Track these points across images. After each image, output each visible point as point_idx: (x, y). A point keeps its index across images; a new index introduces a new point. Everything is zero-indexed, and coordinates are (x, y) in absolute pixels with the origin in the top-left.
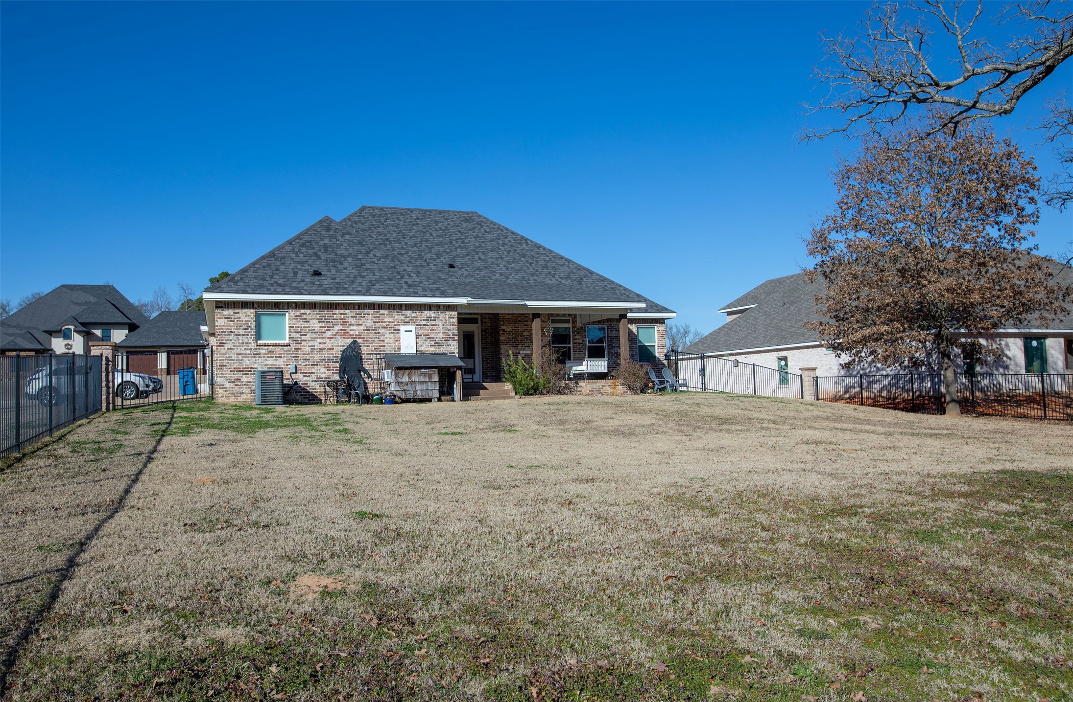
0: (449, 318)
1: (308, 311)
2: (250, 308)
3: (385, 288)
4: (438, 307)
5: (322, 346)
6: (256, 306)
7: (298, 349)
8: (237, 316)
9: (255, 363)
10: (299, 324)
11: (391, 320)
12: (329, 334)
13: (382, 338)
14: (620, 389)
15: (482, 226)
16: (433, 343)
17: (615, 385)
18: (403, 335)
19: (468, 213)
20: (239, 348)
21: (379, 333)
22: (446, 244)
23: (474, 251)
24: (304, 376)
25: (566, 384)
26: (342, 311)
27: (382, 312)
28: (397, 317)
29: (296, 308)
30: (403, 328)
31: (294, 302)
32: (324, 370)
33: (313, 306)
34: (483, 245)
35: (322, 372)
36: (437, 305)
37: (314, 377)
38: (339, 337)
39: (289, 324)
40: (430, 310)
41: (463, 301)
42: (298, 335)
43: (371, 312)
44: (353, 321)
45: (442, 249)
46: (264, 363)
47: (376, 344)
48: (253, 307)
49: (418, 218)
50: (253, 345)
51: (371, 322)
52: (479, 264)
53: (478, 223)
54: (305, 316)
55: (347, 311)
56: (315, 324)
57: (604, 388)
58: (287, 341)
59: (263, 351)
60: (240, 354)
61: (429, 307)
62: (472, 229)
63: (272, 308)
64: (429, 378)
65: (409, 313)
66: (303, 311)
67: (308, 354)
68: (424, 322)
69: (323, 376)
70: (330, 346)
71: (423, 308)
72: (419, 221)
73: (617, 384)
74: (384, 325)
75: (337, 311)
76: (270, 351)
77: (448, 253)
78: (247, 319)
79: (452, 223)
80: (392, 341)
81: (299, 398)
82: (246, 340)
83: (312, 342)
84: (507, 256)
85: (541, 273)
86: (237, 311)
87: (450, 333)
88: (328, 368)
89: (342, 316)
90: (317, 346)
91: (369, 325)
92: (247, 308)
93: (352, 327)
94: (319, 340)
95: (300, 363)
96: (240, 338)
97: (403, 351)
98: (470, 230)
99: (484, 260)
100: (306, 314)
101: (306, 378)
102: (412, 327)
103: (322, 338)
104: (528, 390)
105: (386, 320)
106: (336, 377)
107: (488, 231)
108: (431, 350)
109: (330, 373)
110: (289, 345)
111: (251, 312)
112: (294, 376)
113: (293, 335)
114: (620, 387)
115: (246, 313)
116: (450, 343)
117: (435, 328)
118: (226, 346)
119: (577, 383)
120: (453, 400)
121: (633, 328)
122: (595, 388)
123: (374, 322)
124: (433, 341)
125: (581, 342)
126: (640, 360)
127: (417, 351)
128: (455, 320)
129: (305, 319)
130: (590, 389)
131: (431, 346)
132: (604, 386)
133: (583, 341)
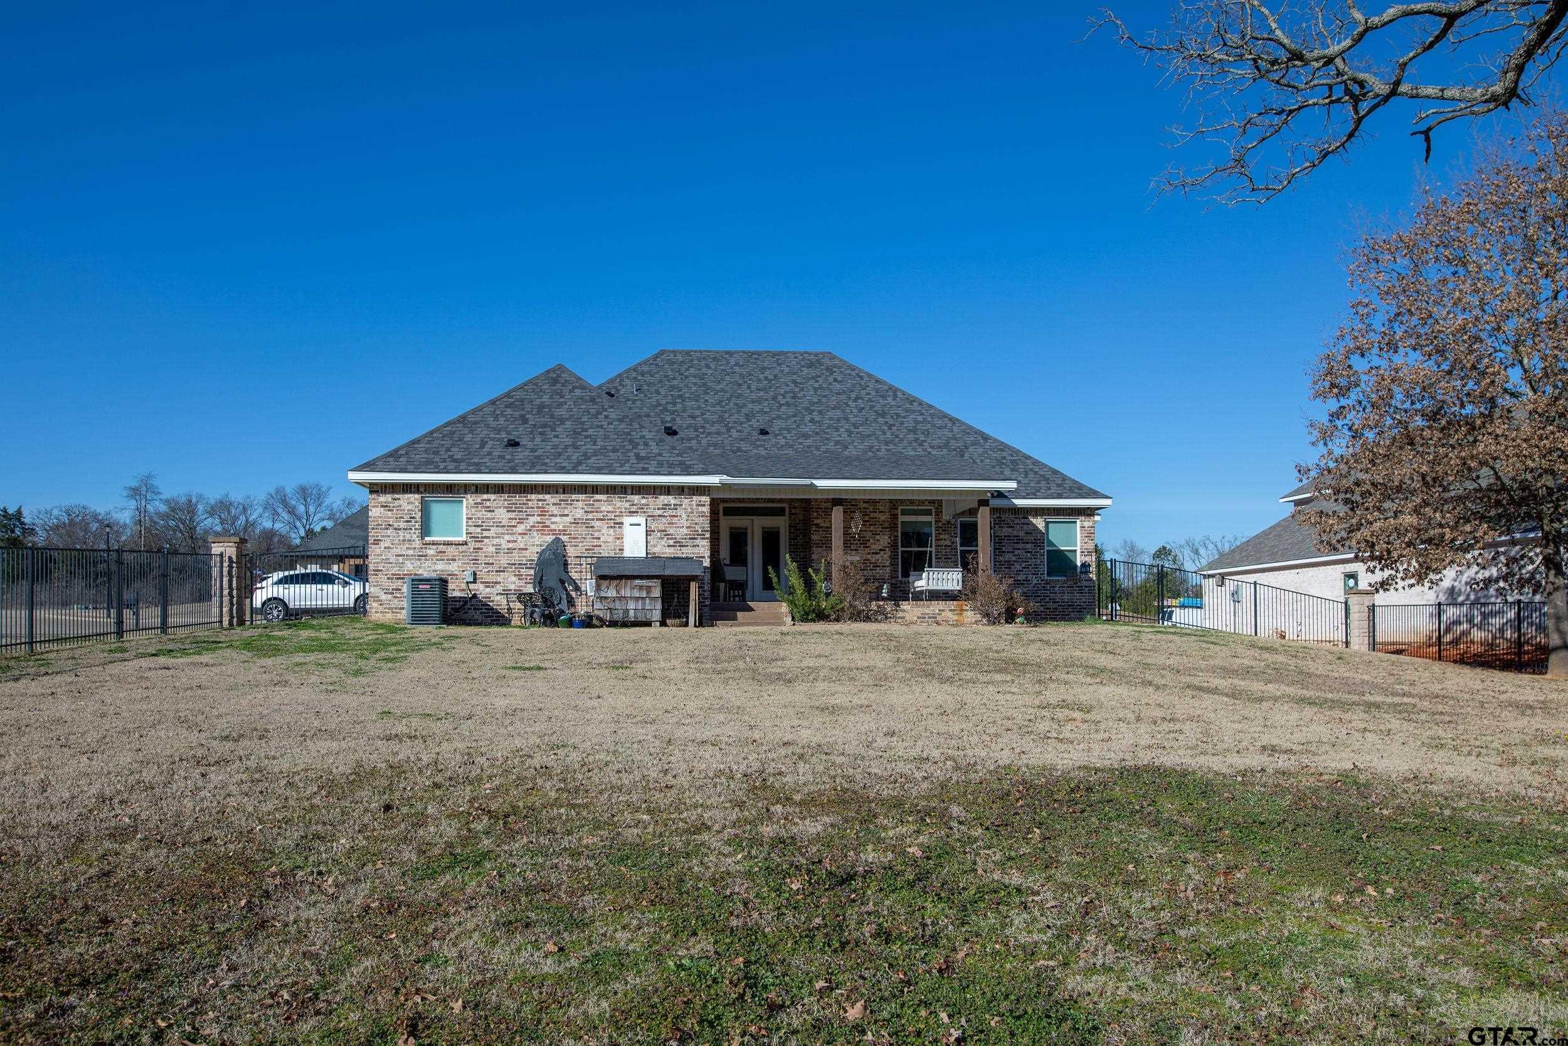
0: (697, 505)
1: (492, 497)
2: (414, 493)
3: (603, 462)
4: (681, 490)
5: (511, 545)
6: (422, 489)
7: (478, 549)
8: (397, 503)
9: (420, 567)
10: (479, 515)
11: (610, 508)
12: (521, 528)
13: (596, 534)
14: (970, 616)
15: (832, 372)
16: (671, 542)
17: (962, 610)
18: (627, 530)
19: (816, 355)
20: (399, 547)
21: (592, 527)
22: (766, 400)
23: (807, 409)
24: (488, 587)
25: (879, 607)
26: (541, 497)
27: (598, 497)
28: (619, 504)
29: (476, 492)
30: (627, 520)
31: (473, 485)
32: (514, 579)
33: (499, 489)
34: (824, 400)
35: (512, 582)
36: (679, 487)
37: (499, 588)
38: (535, 534)
39: (467, 514)
40: (669, 494)
41: (714, 480)
42: (479, 530)
43: (582, 497)
44: (554, 510)
45: (757, 408)
46: (428, 569)
47: (589, 543)
48: (418, 491)
49: (737, 364)
50: (417, 543)
51: (581, 511)
52: (808, 428)
53: (827, 369)
54: (488, 504)
55: (547, 497)
56: (502, 515)
57: (943, 614)
58: (464, 538)
59: (431, 552)
60: (401, 556)
61: (667, 490)
62: (815, 378)
63: (443, 493)
64: (648, 593)
65: (636, 498)
66: (485, 496)
67: (492, 557)
68: (660, 512)
69: (512, 587)
70: (522, 546)
71: (658, 491)
72: (737, 369)
73: (965, 608)
74: (600, 516)
75: (533, 497)
76: (441, 552)
77: (766, 413)
78: (410, 507)
79: (787, 370)
80: (610, 539)
81: (478, 616)
82: (408, 536)
83: (497, 540)
84: (856, 416)
85: (901, 440)
86: (397, 496)
87: (697, 528)
88: (520, 578)
89: (540, 503)
90: (505, 545)
91: (579, 516)
92: (411, 492)
93: (554, 519)
94: (507, 537)
95: (480, 568)
96: (401, 533)
97: (627, 554)
98: (813, 378)
99: (819, 422)
100: (489, 500)
101: (488, 590)
102: (641, 520)
103: (512, 534)
104: (807, 614)
105: (603, 508)
106: (530, 589)
107: (839, 379)
108: (669, 552)
109: (522, 583)
110: (466, 543)
111: (415, 498)
112: (472, 586)
113: (472, 529)
114: (969, 613)
115: (409, 498)
116: (697, 542)
117: (675, 520)
118: (383, 545)
119: (898, 606)
120: (686, 624)
121: (1039, 522)
122: (928, 614)
123: (586, 512)
124: (671, 539)
125: (950, 544)
126: (1049, 574)
127: (647, 554)
128: (706, 509)
129: (489, 507)
130: (920, 615)
131: (669, 546)
132: (943, 611)
133: (953, 543)
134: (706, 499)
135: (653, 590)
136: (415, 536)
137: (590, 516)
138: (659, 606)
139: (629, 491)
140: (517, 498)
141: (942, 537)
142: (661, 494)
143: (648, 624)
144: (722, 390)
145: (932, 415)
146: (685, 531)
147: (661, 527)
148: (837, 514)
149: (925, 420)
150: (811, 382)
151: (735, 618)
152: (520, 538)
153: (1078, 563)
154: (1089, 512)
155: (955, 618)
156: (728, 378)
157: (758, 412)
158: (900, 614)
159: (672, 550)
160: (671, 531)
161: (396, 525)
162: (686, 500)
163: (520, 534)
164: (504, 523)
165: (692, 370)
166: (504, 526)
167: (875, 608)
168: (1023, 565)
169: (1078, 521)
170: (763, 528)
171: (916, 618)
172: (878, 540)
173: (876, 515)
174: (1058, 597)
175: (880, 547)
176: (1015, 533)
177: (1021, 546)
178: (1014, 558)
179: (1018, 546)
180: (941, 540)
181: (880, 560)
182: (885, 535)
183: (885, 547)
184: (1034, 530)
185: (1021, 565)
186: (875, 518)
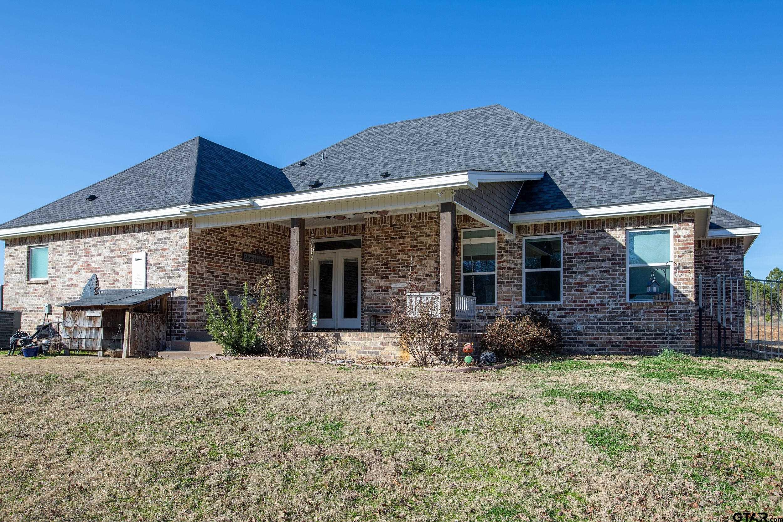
0: (181, 237)
1: (61, 243)
5: (69, 283)
6: (29, 239)
7: (53, 286)
8: (17, 253)
9: (25, 302)
10: (55, 258)
11: (125, 246)
12: (75, 268)
13: (117, 270)
16: (162, 274)
18: (134, 265)
19: (485, 108)
20: (16, 287)
21: (115, 264)
22: (412, 150)
26: (86, 240)
27: (118, 236)
28: (130, 242)
29: (54, 239)
30: (135, 256)
31: (52, 234)
33: (65, 236)
34: (460, 142)
36: (168, 222)
38: (83, 272)
39: (49, 259)
40: (162, 229)
42: (54, 271)
43: (108, 238)
44: (94, 251)
47: (112, 278)
48: (27, 243)
49: (415, 127)
50: (25, 284)
51: (108, 250)
53: (485, 118)
54: (59, 249)
55: (90, 240)
56: (66, 257)
57: (386, 348)
58: (47, 278)
59: (31, 290)
60: (17, 293)
61: (161, 224)
62: (468, 126)
63: (38, 242)
64: (94, 323)
65: (140, 235)
66: (58, 243)
67: (60, 292)
70: (75, 283)
71: (155, 226)
72: (412, 131)
74: (118, 253)
75: (82, 240)
76: (36, 290)
78: (22, 255)
79: (450, 124)
80: (124, 274)
82: (20, 278)
83: (63, 279)
86: (17, 248)
87: (180, 259)
89: (86, 246)
91: (107, 255)
92: (24, 243)
93: (93, 259)
94: (68, 276)
95: (54, 302)
96: (17, 276)
97: (133, 286)
100: (60, 246)
102: (143, 254)
103: (71, 273)
105: (121, 246)
108: (161, 284)
110: (47, 282)
111: (25, 248)
112: (48, 317)
113: (51, 271)
115: (22, 249)
116: (180, 273)
117: (165, 253)
118: (9, 286)
121: (619, 235)
122: (369, 348)
123: (111, 251)
124: (163, 271)
125: (512, 266)
126: (632, 297)
127: (146, 286)
128: (186, 241)
129: (59, 252)
130: (360, 349)
131: (161, 278)
132: (386, 344)
133: (516, 265)
134: (185, 231)
135: (98, 320)
137: (114, 254)
138: (101, 335)
139: (137, 229)
140: (74, 243)
141: (504, 258)
142: (157, 230)
143: (94, 353)
144: (386, 148)
145: (551, 139)
146: (172, 263)
147: (156, 261)
149: (540, 144)
150: (462, 130)
152: (74, 275)
153: (672, 282)
155: (399, 353)
156: (398, 139)
157: (397, 160)
159: (161, 282)
160: (163, 264)
161: (16, 270)
162: (173, 234)
163: (75, 273)
164: (67, 264)
166: (66, 267)
168: (598, 286)
169: (671, 230)
170: (345, 260)
171: (356, 353)
172: (424, 266)
173: (423, 239)
174: (642, 325)
175: (427, 273)
176: (588, 250)
177: (596, 264)
178: (586, 279)
179: (591, 264)
180: (503, 262)
181: (426, 286)
182: (431, 259)
183: (431, 272)
184: (612, 245)
185: (595, 286)
186: (422, 242)
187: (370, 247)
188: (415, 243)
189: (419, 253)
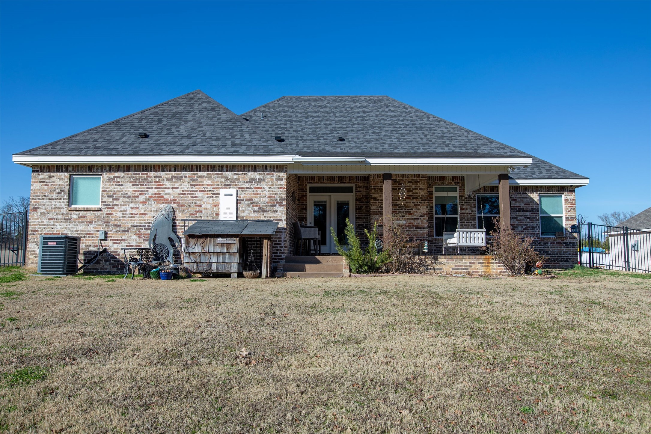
0: (277, 179)
1: (121, 174)
2: (65, 172)
3: (205, 146)
4: (264, 168)
5: (134, 211)
6: (70, 169)
7: (110, 214)
8: (52, 179)
9: (66, 228)
10: (111, 188)
11: (210, 182)
12: (142, 198)
13: (199, 203)
14: (495, 268)
15: (388, 106)
16: (256, 208)
17: (489, 263)
18: (222, 199)
19: (378, 97)
20: (51, 213)
21: (196, 197)
22: (345, 121)
23: (371, 126)
24: (115, 243)
25: (421, 260)
26: (158, 174)
27: (200, 174)
28: (216, 179)
29: (110, 171)
30: (222, 192)
31: (108, 165)
32: (135, 237)
33: (127, 168)
34: (382, 121)
35: (134, 240)
36: (263, 166)
37: (124, 245)
38: (153, 202)
39: (103, 188)
40: (255, 171)
41: (288, 159)
42: (110, 199)
43: (188, 174)
44: (168, 184)
45: (338, 126)
46: (70, 230)
47: (192, 209)
48: (67, 171)
50: (65, 210)
51: (188, 185)
52: (371, 137)
53: (385, 105)
54: (118, 180)
55: (163, 174)
56: (128, 188)
57: (473, 266)
58: (99, 206)
59: (74, 217)
60: (52, 219)
61: (254, 167)
62: (377, 110)
63: (86, 172)
64: (228, 249)
65: (230, 174)
66: (117, 174)
67: (120, 220)
68: (247, 185)
69: (134, 243)
70: (142, 212)
71: (246, 169)
73: (491, 261)
74: (202, 188)
75: (152, 174)
76: (82, 217)
78: (61, 182)
79: (359, 105)
80: (209, 206)
81: (108, 267)
82: (58, 205)
83: (124, 207)
86: (52, 174)
87: (277, 197)
88: (139, 235)
89: (157, 179)
90: (130, 212)
91: (186, 189)
92: (62, 172)
93: (167, 191)
94: (131, 205)
95: (111, 229)
96: (53, 202)
97: (221, 217)
98: (375, 109)
100: (119, 177)
101: (115, 246)
102: (233, 191)
103: (135, 202)
104: (361, 267)
105: (205, 182)
106: (146, 245)
107: (392, 109)
108: (254, 216)
109: (141, 240)
110: (100, 210)
111: (65, 176)
112: (103, 243)
113: (106, 199)
114: (495, 266)
115: (60, 176)
116: (277, 208)
117: (260, 191)
118: (39, 211)
119: (436, 259)
120: (260, 276)
121: (535, 196)
122: (461, 266)
123: (191, 185)
124: (256, 206)
125: (470, 212)
126: (542, 233)
127: (237, 217)
128: (284, 183)
129: (119, 182)
130: (454, 267)
131: (254, 212)
132: (474, 263)
133: (472, 211)
134: (283, 175)
135: (232, 246)
136: (63, 205)
137: (194, 188)
138: (236, 259)
139: (225, 169)
140: (141, 175)
141: (464, 207)
142: (249, 171)
143: (227, 275)
144: (318, 116)
145: (453, 129)
146: (267, 200)
147: (248, 197)
148: (387, 185)
149: (449, 131)
150: (374, 111)
151: (303, 270)
152: (141, 205)
153: (564, 226)
154: (570, 189)
155: (484, 269)
156: (322, 110)
157: (339, 128)
158: (438, 266)
159: (256, 215)
160: (256, 200)
161: (50, 196)
162: (268, 176)
163: (141, 202)
164: (130, 194)
165: (300, 106)
166: (129, 197)
167: (418, 261)
168: (524, 227)
169: (563, 195)
170: (337, 201)
171: (451, 270)
172: (418, 209)
173: (417, 191)
174: (550, 251)
175: (420, 214)
176: (517, 204)
177: (522, 213)
178: (517, 222)
179: (520, 213)
180: (464, 209)
181: (420, 224)
182: (423, 205)
183: (424, 214)
184: (531, 202)
185: (522, 227)
186: (416, 193)
187: (375, 194)
188: (410, 193)
189: (414, 200)
